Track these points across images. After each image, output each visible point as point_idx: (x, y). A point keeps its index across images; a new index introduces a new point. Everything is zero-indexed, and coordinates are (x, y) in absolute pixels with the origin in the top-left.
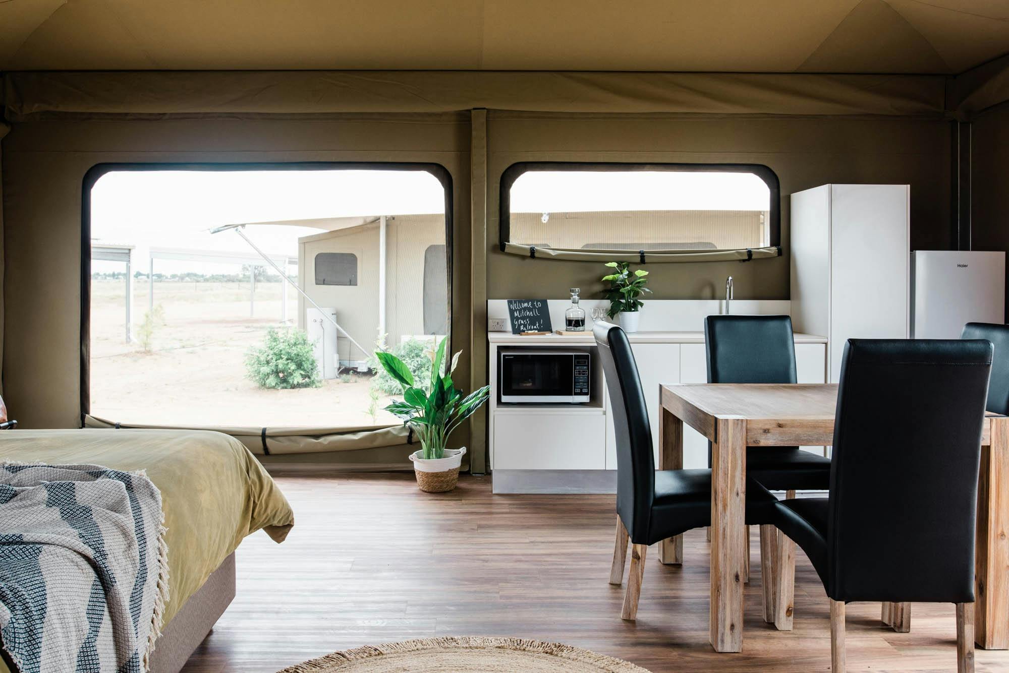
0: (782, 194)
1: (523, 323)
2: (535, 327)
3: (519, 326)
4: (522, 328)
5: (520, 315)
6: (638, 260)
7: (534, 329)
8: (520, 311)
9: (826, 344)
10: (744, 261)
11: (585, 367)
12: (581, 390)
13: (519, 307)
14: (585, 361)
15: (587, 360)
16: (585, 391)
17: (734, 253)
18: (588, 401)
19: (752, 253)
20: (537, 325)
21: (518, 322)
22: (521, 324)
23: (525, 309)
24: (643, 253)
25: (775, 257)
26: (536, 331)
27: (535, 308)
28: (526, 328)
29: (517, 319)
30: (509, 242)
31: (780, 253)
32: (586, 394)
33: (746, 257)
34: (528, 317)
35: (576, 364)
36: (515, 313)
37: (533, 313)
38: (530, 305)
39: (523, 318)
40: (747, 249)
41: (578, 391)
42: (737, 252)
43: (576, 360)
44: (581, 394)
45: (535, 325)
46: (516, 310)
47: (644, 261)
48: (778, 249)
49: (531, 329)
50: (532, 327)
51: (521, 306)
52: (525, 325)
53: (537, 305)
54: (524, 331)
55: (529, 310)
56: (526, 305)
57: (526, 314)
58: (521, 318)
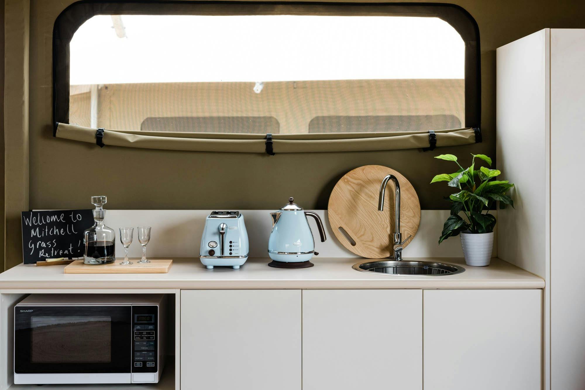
0: (484, 48)
1: (44, 246)
2: (66, 252)
3: (37, 251)
4: (41, 254)
5: (40, 234)
6: (263, 149)
7: (64, 255)
8: (42, 228)
9: (543, 289)
10: (425, 150)
11: (151, 327)
12: (144, 363)
13: (41, 222)
14: (151, 317)
15: (153, 316)
16: (150, 365)
17: (408, 138)
18: (156, 381)
19: (437, 138)
20: (70, 249)
21: (35, 246)
22: (41, 248)
23: (51, 225)
24: (270, 139)
25: (472, 144)
26: (67, 259)
27: (70, 223)
28: (50, 254)
29: (35, 240)
31: (478, 137)
32: (153, 370)
33: (427, 145)
34: (54, 236)
35: (136, 321)
36: (33, 232)
37: (65, 230)
38: (61, 217)
39: (45, 239)
40: (429, 132)
41: (138, 365)
42: (414, 136)
43: (136, 316)
44: (144, 369)
45: (67, 248)
46: (34, 227)
47: (272, 149)
48: (475, 132)
49: (58, 256)
50: (61, 252)
51: (45, 221)
52: (47, 250)
53: (75, 218)
54: (43, 259)
55: (59, 225)
56: (54, 218)
57: (53, 232)
58: (42, 239)
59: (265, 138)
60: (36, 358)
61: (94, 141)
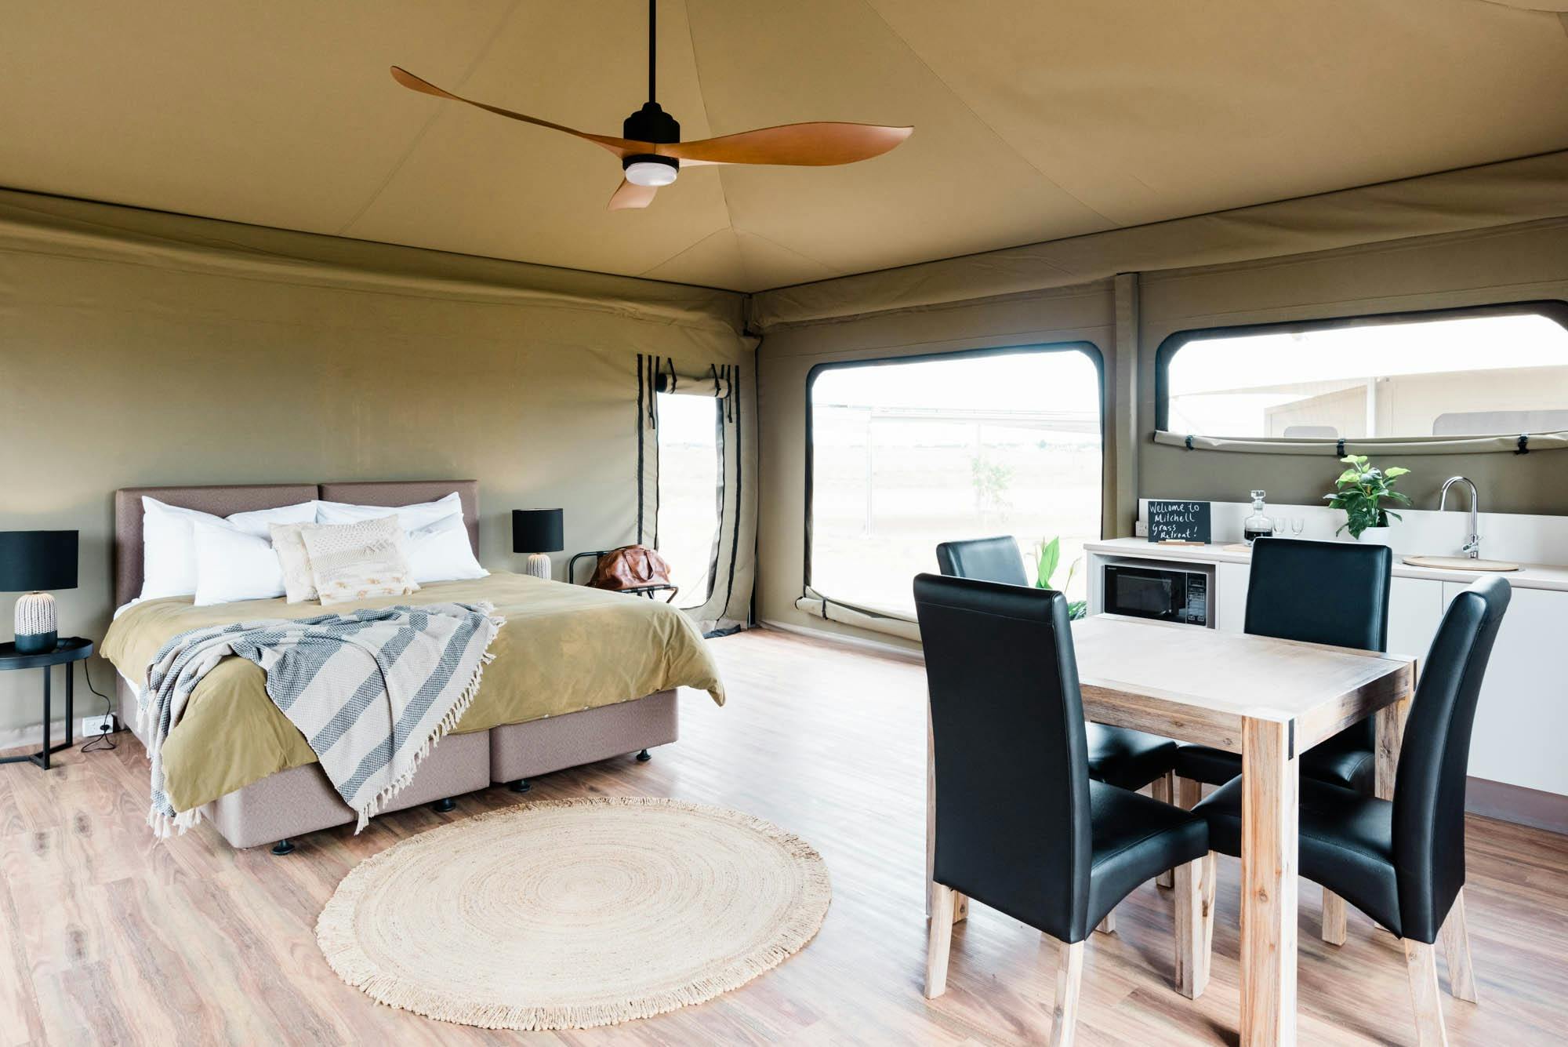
1: (1166, 529)
2: (1184, 535)
3: (1159, 533)
4: (1163, 535)
5: (1163, 519)
6: (1334, 451)
7: (1182, 538)
8: (1164, 515)
13: (1164, 510)
15: (1203, 581)
17: (1494, 441)
19: (1528, 440)
20: (1188, 533)
21: (1158, 529)
22: (1163, 531)
23: (1172, 513)
24: (1342, 442)
26: (1184, 541)
27: (1189, 512)
28: (1170, 536)
29: (1158, 524)
30: (1167, 431)
34: (1175, 522)
35: (1190, 584)
36: (1158, 518)
37: (1184, 518)
38: (1181, 508)
39: (1166, 524)
45: (1185, 532)
46: (1158, 514)
47: (1343, 452)
49: (1177, 538)
50: (1179, 535)
51: (1167, 509)
52: (1168, 533)
53: (1193, 508)
54: (1164, 539)
55: (1179, 514)
56: (1175, 508)
57: (1173, 518)
58: (1164, 524)
59: (1338, 441)
60: (1120, 604)
61: (1185, 445)
